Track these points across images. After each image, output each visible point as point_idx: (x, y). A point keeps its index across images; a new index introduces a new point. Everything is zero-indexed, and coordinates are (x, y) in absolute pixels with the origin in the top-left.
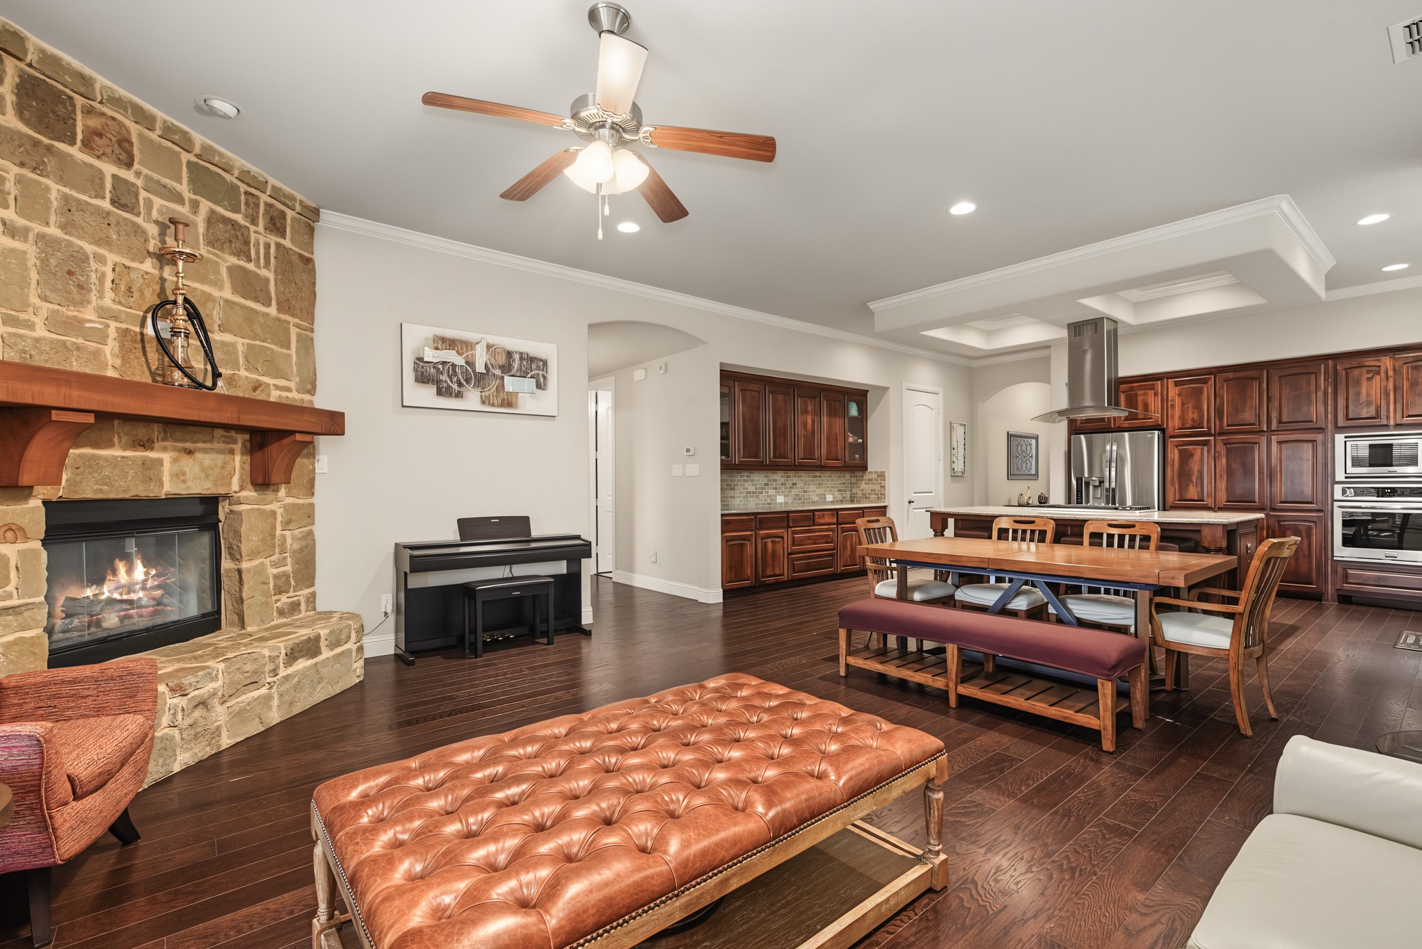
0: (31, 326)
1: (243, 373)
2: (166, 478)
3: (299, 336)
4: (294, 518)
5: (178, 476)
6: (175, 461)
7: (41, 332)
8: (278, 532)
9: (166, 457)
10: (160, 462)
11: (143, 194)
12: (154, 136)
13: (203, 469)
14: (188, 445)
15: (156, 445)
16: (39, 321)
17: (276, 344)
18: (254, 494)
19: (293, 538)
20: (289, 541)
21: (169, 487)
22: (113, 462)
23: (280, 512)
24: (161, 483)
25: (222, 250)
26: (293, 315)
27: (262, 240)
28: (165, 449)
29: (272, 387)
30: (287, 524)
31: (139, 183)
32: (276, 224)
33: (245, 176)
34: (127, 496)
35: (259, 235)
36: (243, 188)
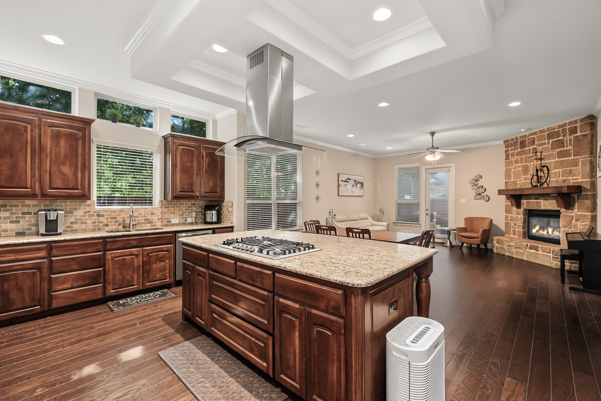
0: (522, 181)
1: (561, 178)
2: (542, 206)
3: (582, 162)
4: (580, 219)
5: (544, 205)
6: (543, 202)
7: (524, 181)
8: (574, 222)
9: (542, 201)
10: (540, 202)
11: (538, 148)
12: (538, 135)
13: (550, 203)
14: (546, 198)
15: (540, 198)
16: (523, 179)
17: (572, 167)
18: (565, 210)
19: (581, 225)
20: (579, 226)
21: (543, 208)
22: (532, 203)
23: (574, 216)
24: (541, 207)
25: (555, 149)
26: (579, 156)
27: (568, 139)
28: (542, 199)
29: (571, 180)
30: (577, 220)
31: (536, 146)
32: (573, 131)
33: (559, 127)
34: (535, 209)
35: (568, 137)
36: (561, 129)
